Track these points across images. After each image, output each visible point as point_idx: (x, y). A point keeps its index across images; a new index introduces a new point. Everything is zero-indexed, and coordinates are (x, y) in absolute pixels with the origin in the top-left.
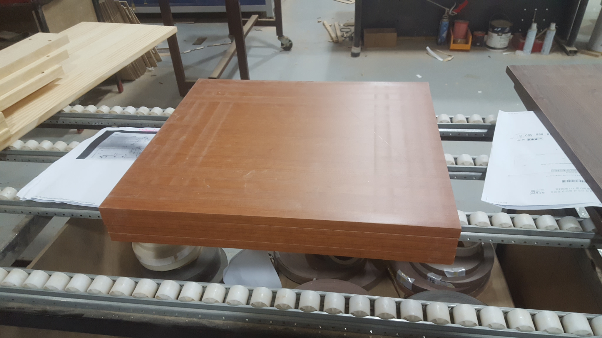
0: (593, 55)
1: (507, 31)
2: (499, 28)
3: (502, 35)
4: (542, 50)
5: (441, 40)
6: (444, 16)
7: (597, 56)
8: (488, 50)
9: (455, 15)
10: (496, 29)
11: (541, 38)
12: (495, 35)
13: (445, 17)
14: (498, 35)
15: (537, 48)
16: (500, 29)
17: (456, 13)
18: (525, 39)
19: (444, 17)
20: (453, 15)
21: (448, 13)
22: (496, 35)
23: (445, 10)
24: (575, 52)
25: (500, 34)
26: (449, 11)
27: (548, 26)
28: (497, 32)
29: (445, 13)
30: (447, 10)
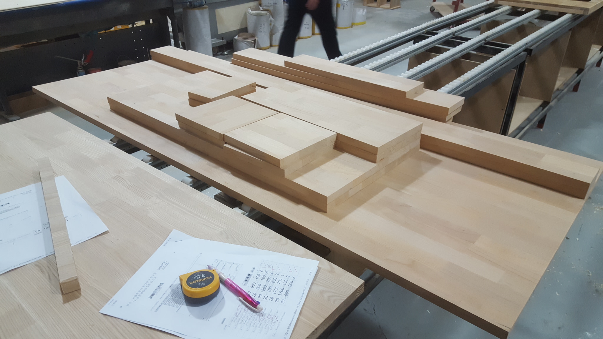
6: (78, 67)
9: (86, 65)
13: (81, 68)
17: (88, 63)
20: (85, 65)
21: (81, 64)
23: (77, 62)
26: (81, 62)
29: (77, 65)
30: (79, 62)
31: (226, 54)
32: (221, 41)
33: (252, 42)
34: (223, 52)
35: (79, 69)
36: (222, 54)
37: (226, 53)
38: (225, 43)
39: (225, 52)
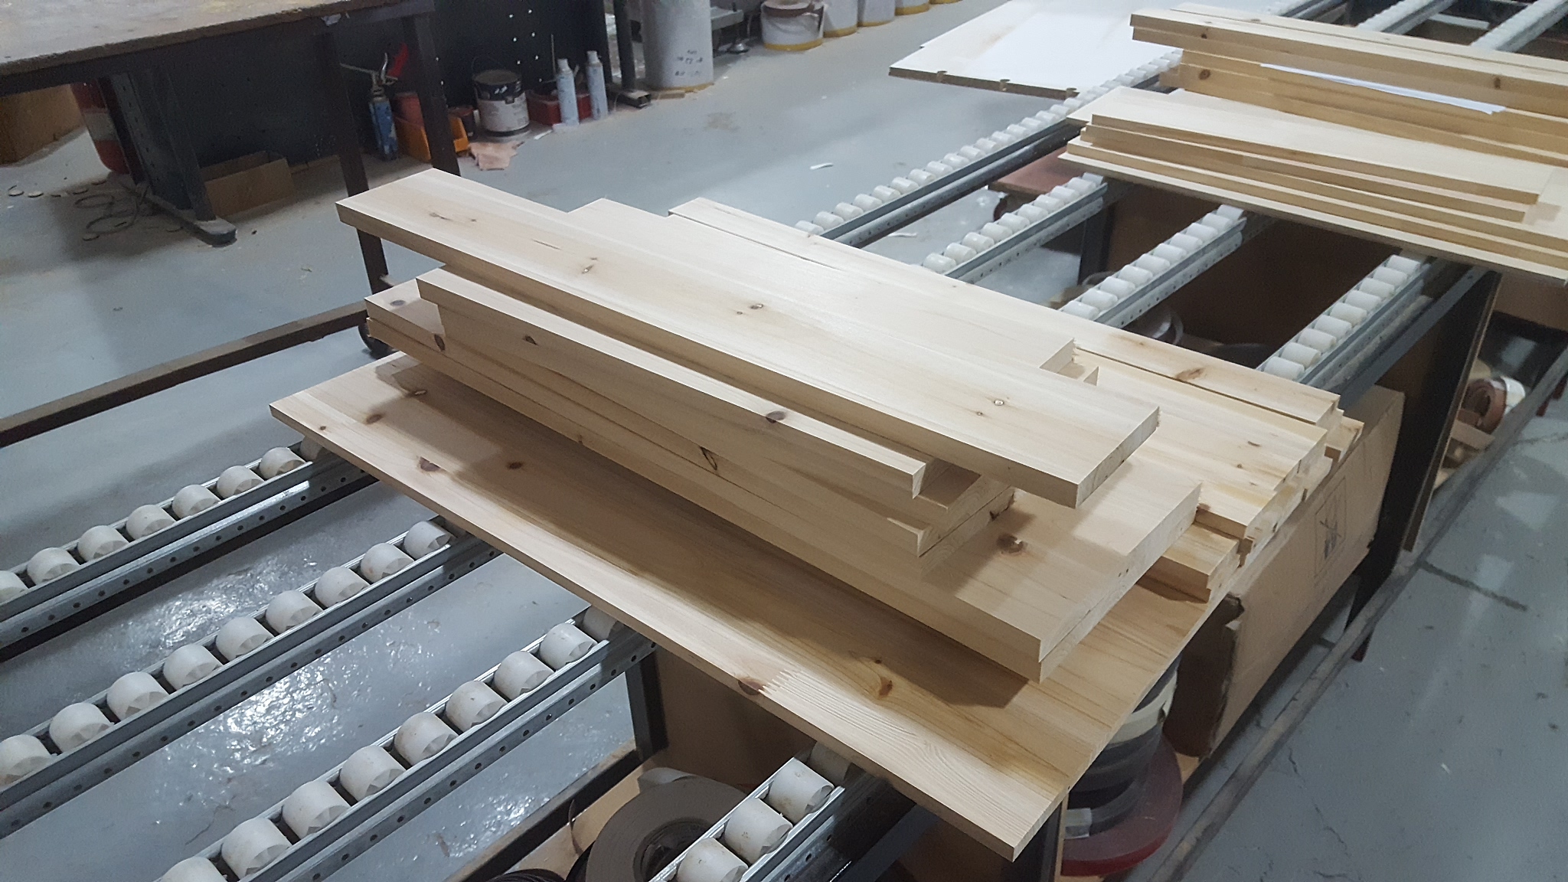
0: (674, 96)
1: (518, 88)
2: (503, 87)
3: (512, 101)
4: (595, 112)
5: (391, 147)
6: (372, 90)
7: (682, 96)
9: (392, 83)
10: (497, 92)
11: (583, 85)
12: (500, 105)
13: (381, 93)
14: (507, 103)
15: (586, 110)
16: (505, 88)
17: (396, 79)
18: (556, 98)
19: (375, 91)
20: (388, 84)
21: (379, 81)
22: (503, 102)
23: (370, 76)
24: (647, 99)
25: (510, 99)
26: (379, 77)
27: (586, 58)
28: (501, 97)
29: (372, 82)
30: (374, 75)
31: (742, 49)
32: (731, 12)
33: (813, 18)
34: (735, 43)
35: (376, 93)
36: (732, 50)
37: (741, 47)
38: (740, 19)
39: (740, 45)
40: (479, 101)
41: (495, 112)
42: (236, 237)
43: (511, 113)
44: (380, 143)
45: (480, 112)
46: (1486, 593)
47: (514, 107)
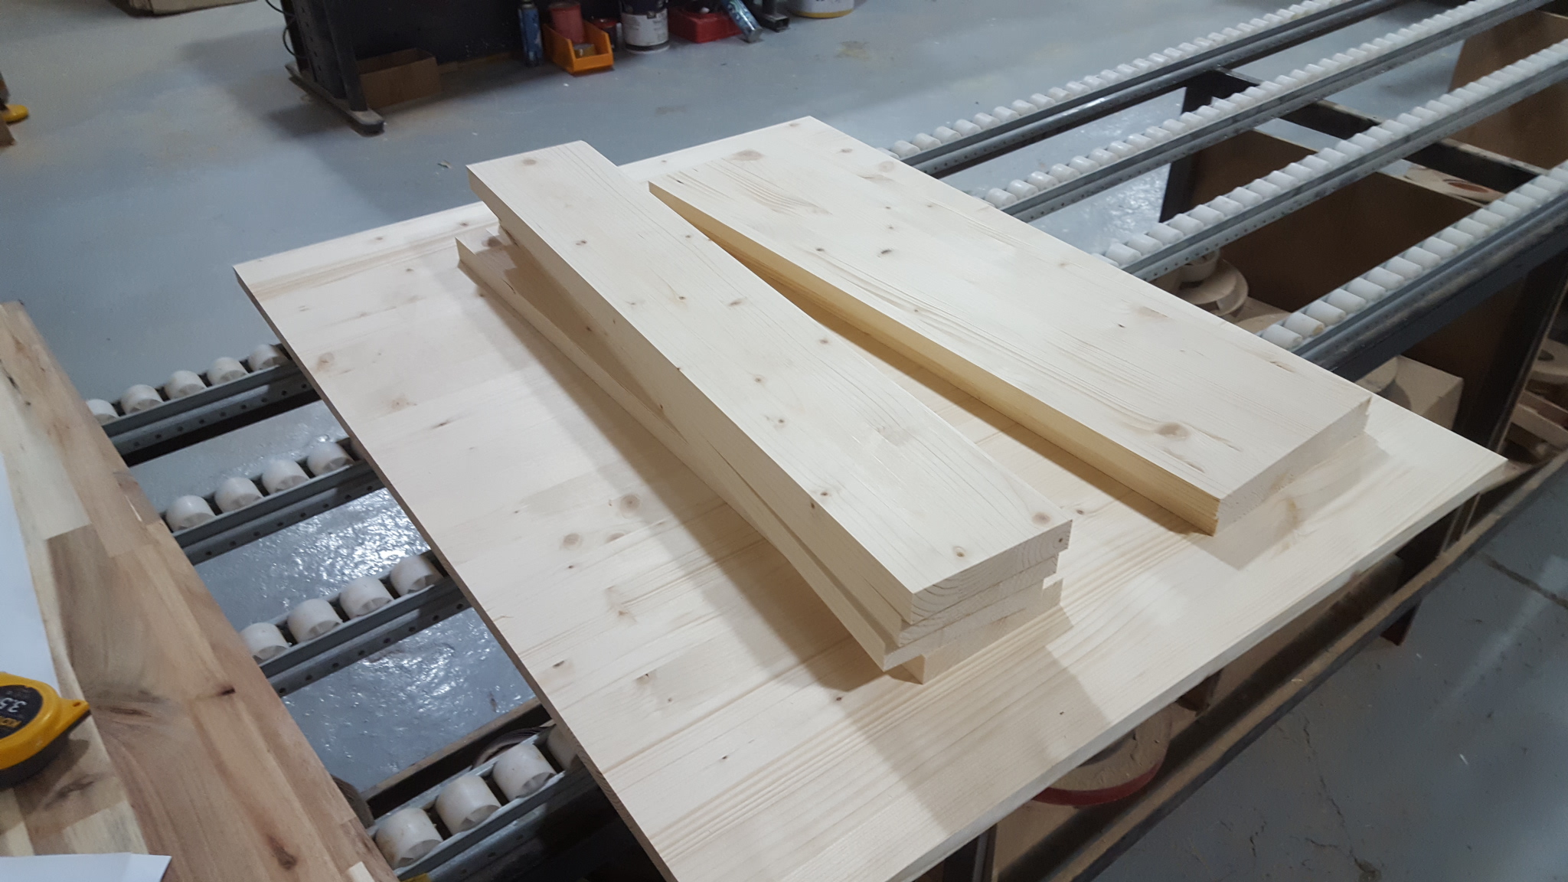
1: (661, 4)
3: (655, 17)
5: (536, 54)
8: (634, 55)
12: (642, 19)
13: (529, 1)
14: (649, 17)
22: (645, 17)
24: (785, 23)
25: (651, 14)
28: (643, 12)
35: (526, 1)
40: (623, 15)
41: (637, 27)
42: (385, 129)
43: (651, 28)
44: (525, 48)
45: (623, 28)
46: (1545, 594)
47: (655, 22)
